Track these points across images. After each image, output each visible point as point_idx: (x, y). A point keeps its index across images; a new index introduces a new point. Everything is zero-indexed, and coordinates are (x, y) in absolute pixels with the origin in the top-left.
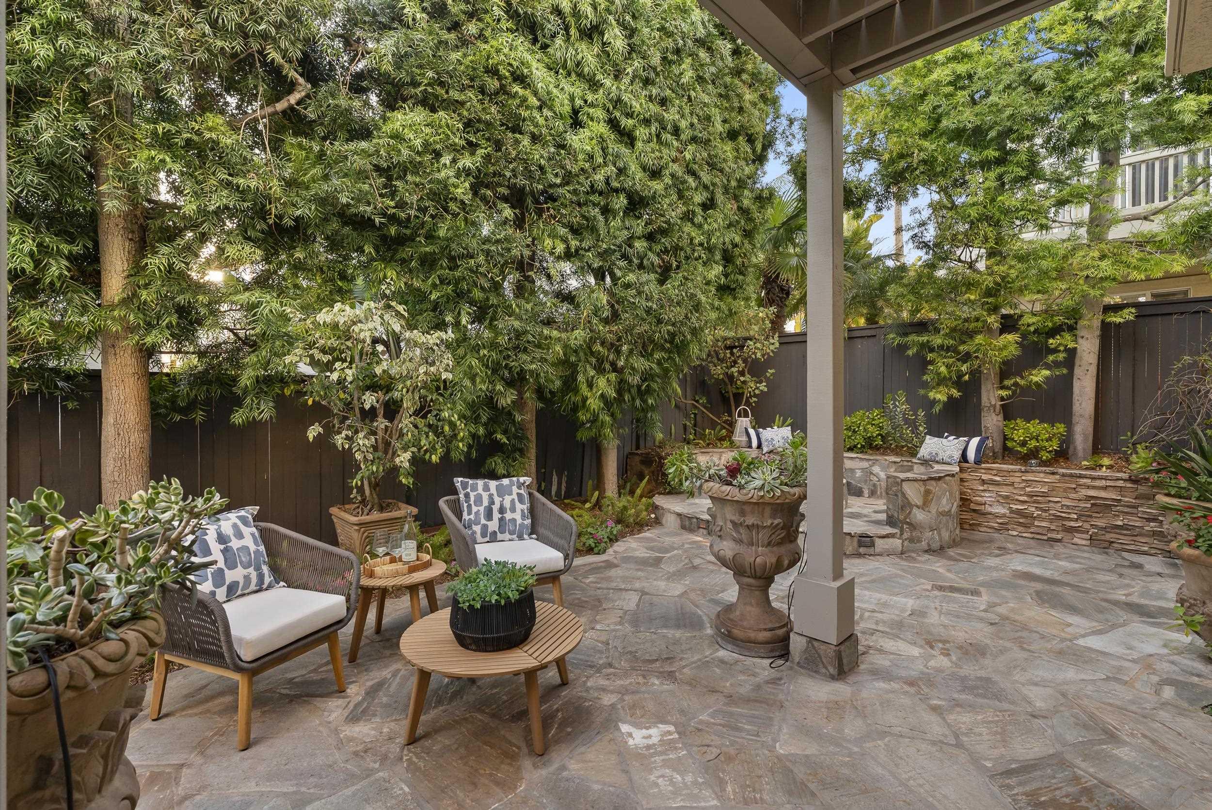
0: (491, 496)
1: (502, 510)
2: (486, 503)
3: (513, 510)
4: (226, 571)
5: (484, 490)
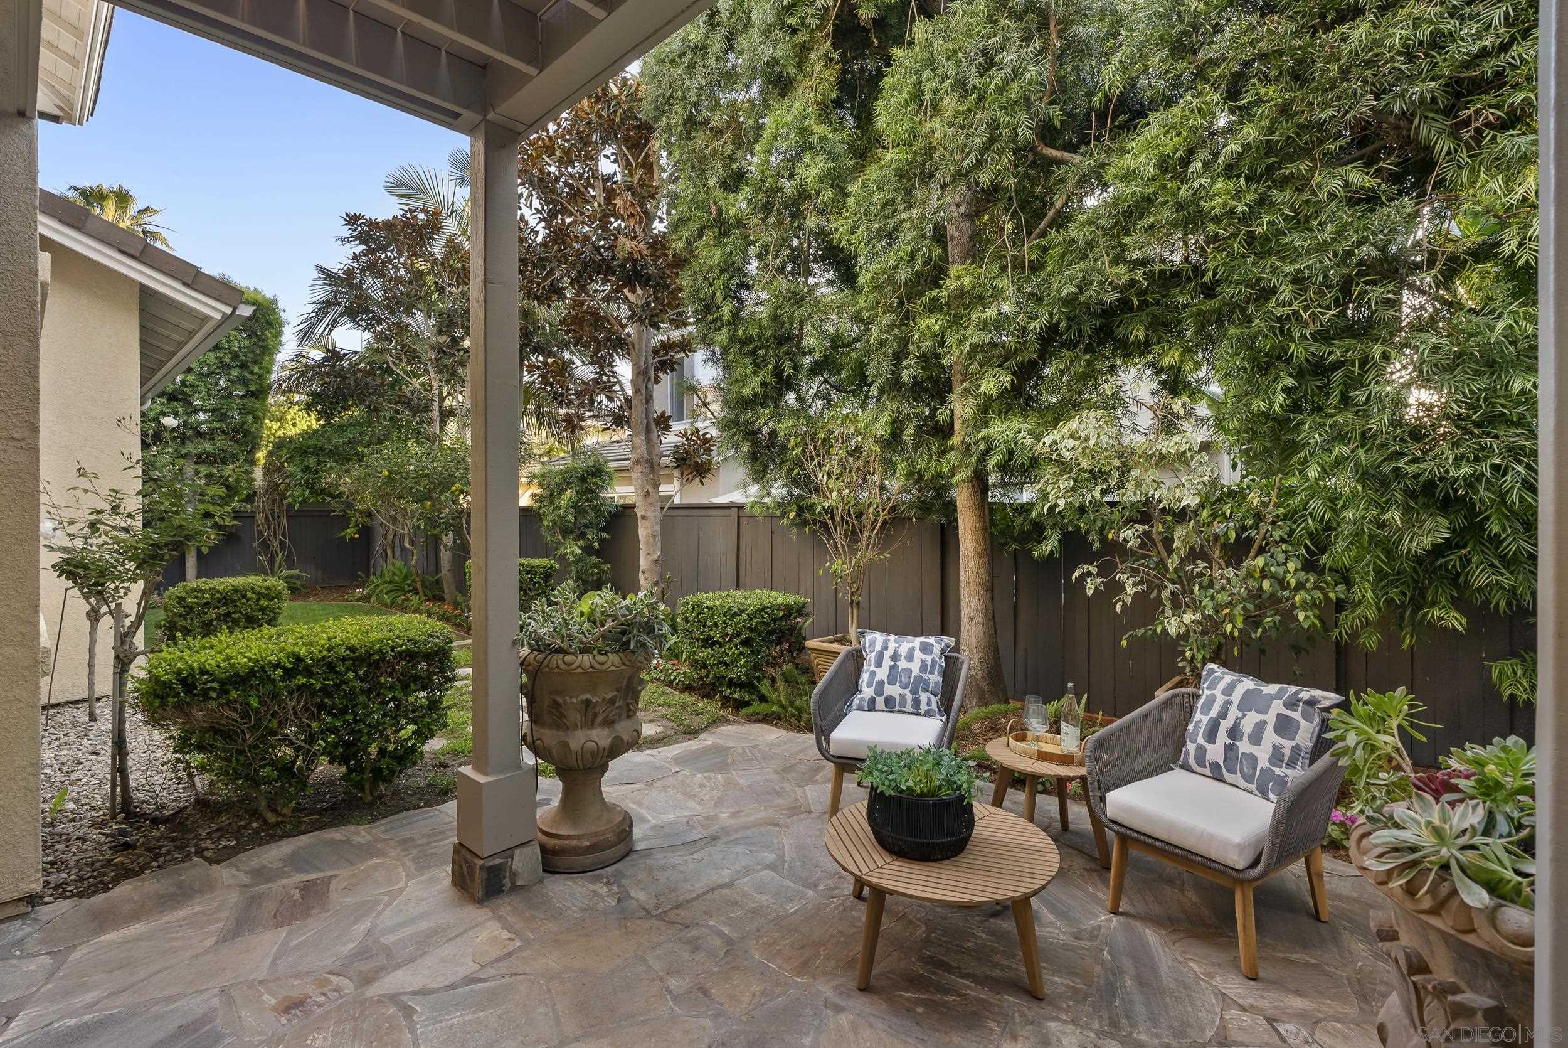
0: (1227, 705)
1: (1234, 733)
2: (1214, 713)
3: (1256, 738)
4: (886, 684)
5: (1224, 693)
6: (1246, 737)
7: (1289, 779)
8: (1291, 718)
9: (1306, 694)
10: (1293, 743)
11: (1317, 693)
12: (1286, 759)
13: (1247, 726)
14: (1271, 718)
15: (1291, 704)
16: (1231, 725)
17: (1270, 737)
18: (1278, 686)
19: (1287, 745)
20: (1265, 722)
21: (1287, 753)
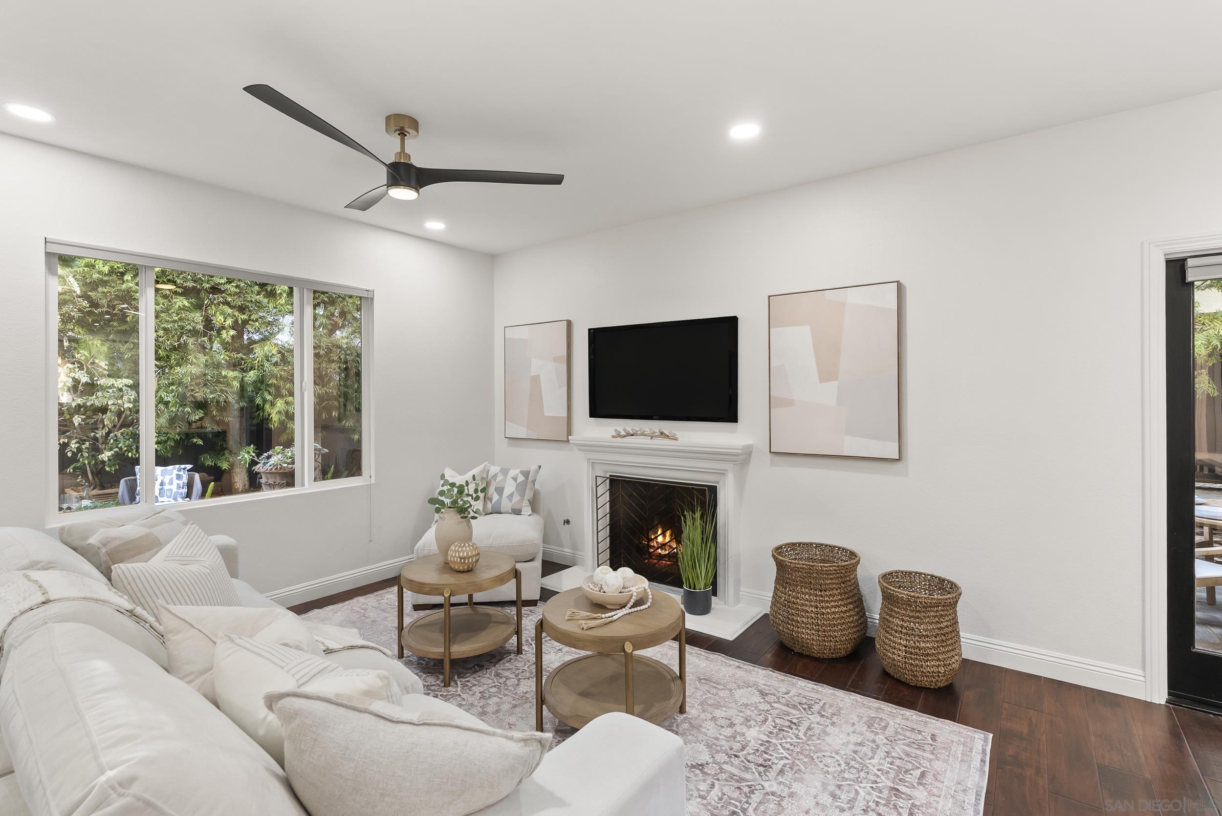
6: (167, 484)
7: (183, 493)
8: (180, 475)
9: (183, 466)
10: (182, 482)
11: (186, 466)
12: (181, 487)
13: (167, 480)
14: (174, 476)
15: (179, 470)
16: (161, 481)
17: (176, 482)
18: (172, 466)
19: (181, 483)
20: (172, 478)
21: (181, 485)
